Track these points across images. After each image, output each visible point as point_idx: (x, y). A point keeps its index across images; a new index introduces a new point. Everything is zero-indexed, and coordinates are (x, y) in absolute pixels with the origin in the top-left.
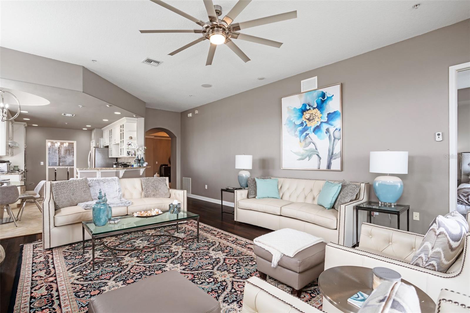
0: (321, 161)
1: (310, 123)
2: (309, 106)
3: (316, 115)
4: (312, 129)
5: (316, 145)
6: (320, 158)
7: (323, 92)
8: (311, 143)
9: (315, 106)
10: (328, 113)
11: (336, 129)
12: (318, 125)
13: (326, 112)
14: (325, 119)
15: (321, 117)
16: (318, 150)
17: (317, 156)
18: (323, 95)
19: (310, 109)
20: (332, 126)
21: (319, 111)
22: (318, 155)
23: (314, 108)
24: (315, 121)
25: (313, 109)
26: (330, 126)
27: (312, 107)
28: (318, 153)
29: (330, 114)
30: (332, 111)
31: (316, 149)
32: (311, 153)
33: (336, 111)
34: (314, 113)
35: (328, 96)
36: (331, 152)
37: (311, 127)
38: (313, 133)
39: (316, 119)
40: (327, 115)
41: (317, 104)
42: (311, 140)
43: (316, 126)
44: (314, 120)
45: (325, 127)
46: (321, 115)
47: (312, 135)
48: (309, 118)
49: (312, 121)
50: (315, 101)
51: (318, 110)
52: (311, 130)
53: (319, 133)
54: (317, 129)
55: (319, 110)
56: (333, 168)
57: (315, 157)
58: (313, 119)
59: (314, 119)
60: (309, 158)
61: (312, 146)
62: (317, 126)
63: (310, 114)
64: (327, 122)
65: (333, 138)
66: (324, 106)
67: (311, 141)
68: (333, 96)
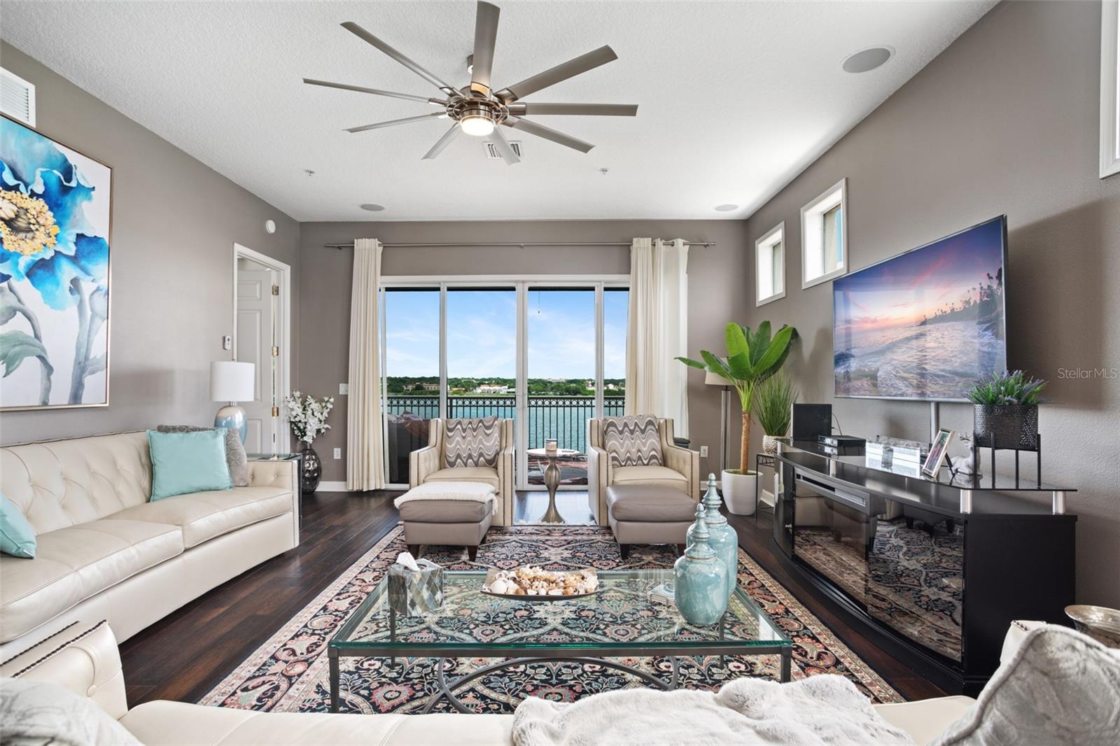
0: (52, 377)
1: (13, 238)
2: (16, 176)
3: (41, 221)
4: (23, 263)
5: (35, 323)
6: (49, 369)
7: (66, 160)
8: (19, 313)
9: (40, 189)
10: (80, 232)
11: (98, 289)
12: (47, 257)
13: (74, 227)
14: (70, 249)
15: (56, 236)
16: (45, 343)
17: (38, 361)
18: (68, 172)
19: (16, 188)
20: (88, 277)
21: (52, 214)
22: (42, 359)
23: (33, 195)
24: (38, 241)
25: (31, 196)
26: (83, 273)
27: (27, 186)
28: (44, 350)
29: (83, 242)
30: (89, 234)
31: (37, 336)
32: (17, 349)
33: (100, 238)
34: (34, 212)
35: (82, 183)
36: (83, 350)
37: (19, 255)
38: (27, 280)
39: (41, 236)
40: (75, 237)
41: (45, 184)
42: (19, 300)
43: (37, 259)
44: (30, 235)
45: (67, 271)
46: (55, 230)
47: (23, 286)
48: (12, 220)
49: (22, 235)
50: (38, 173)
51: (47, 207)
52: (17, 264)
53: (49, 286)
54: (40, 269)
55: (51, 209)
56: (88, 400)
57: (30, 365)
58: (28, 232)
59: (32, 231)
60: (7, 368)
61: (18, 324)
62: (43, 259)
63: (16, 209)
64: (74, 259)
65: (89, 313)
66: (69, 204)
67: (18, 305)
68: (93, 189)
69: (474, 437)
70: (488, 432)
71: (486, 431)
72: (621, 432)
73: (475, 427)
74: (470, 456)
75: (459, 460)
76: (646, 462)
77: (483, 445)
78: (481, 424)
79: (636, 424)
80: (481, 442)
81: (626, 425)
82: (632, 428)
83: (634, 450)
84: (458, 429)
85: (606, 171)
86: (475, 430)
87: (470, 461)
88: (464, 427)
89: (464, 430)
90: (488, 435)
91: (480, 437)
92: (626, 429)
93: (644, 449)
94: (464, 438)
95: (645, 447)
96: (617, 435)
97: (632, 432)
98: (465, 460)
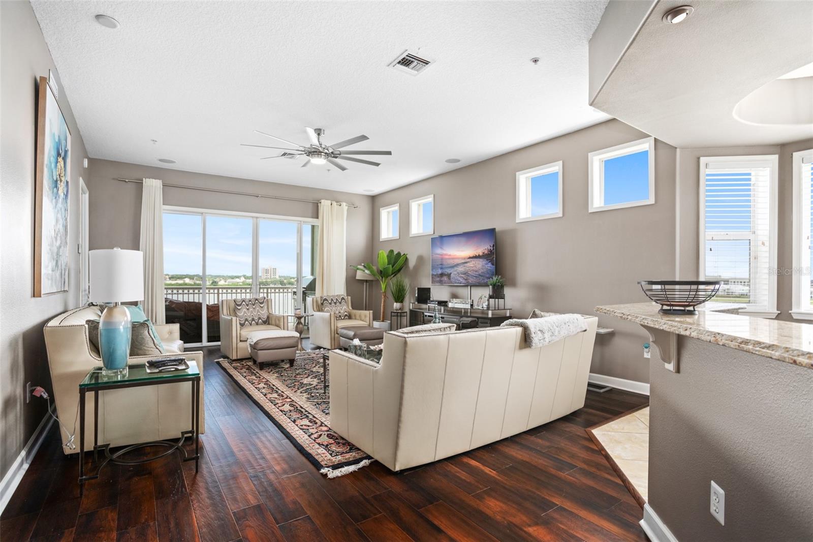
69: (254, 308)
70: (262, 305)
71: (261, 305)
72: (330, 304)
73: (253, 303)
74: (253, 320)
75: (247, 322)
76: (343, 318)
77: (260, 312)
78: (257, 301)
79: (337, 299)
80: (258, 311)
81: (332, 300)
82: (335, 301)
83: (337, 312)
84: (244, 304)
86: (254, 305)
87: (253, 322)
88: (247, 303)
89: (247, 305)
90: (262, 307)
91: (257, 308)
92: (332, 302)
93: (342, 312)
94: (248, 309)
95: (342, 310)
96: (328, 305)
97: (335, 303)
98: (250, 322)
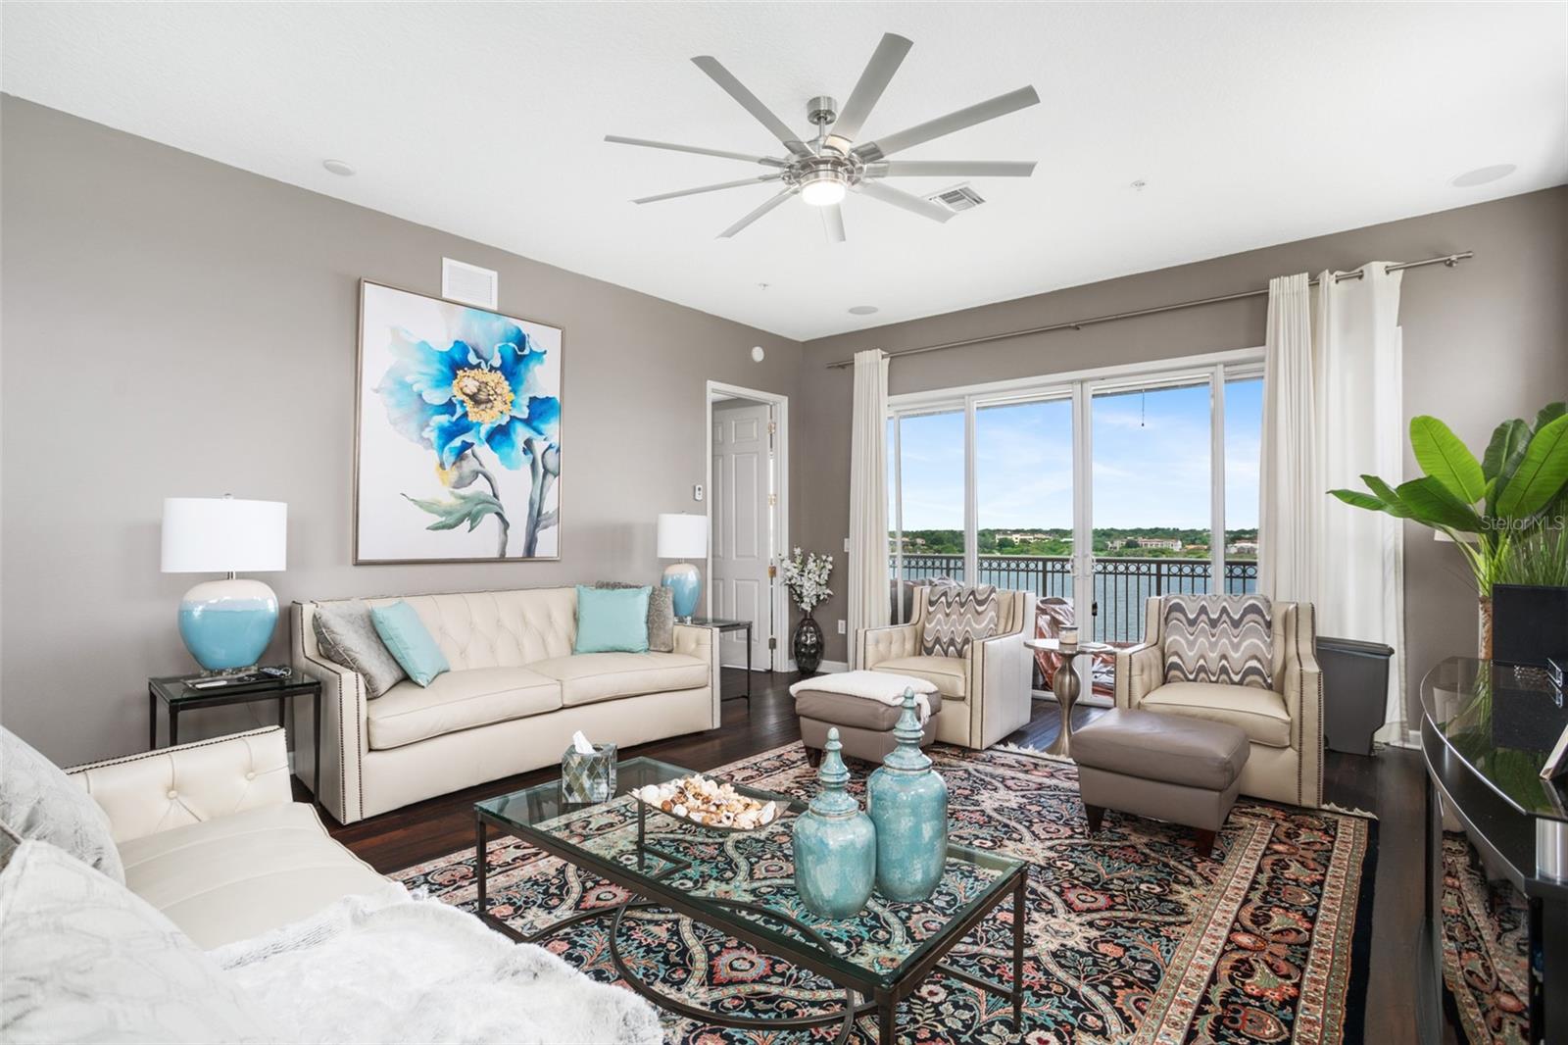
0: (508, 532)
1: (476, 410)
2: (479, 356)
3: (498, 391)
4: (484, 430)
5: (493, 483)
6: (506, 525)
7: (520, 331)
8: (480, 475)
9: (497, 363)
10: (532, 395)
11: (550, 447)
12: (504, 423)
13: (527, 390)
14: (523, 413)
15: (511, 402)
16: (502, 500)
17: (495, 516)
18: (521, 341)
19: (478, 366)
20: (539, 436)
21: (507, 383)
22: (498, 514)
23: (492, 369)
24: (495, 410)
25: (490, 371)
26: (536, 434)
27: (486, 362)
28: (501, 508)
29: (537, 403)
30: (541, 395)
31: (495, 496)
32: (479, 507)
33: (550, 399)
34: (492, 384)
35: (534, 349)
36: (536, 506)
37: (480, 424)
38: (487, 446)
39: (498, 405)
40: (528, 400)
41: (502, 357)
42: (481, 464)
43: (495, 426)
44: (489, 405)
45: (521, 433)
46: (512, 396)
47: (483, 450)
48: (475, 394)
49: (483, 406)
50: (496, 349)
51: (503, 378)
52: (479, 432)
53: (505, 450)
54: (499, 435)
55: (506, 379)
56: (540, 551)
57: (490, 521)
58: (487, 402)
59: (490, 401)
60: (471, 524)
61: (480, 486)
62: (500, 425)
63: (477, 384)
64: (528, 422)
65: (541, 471)
66: (523, 370)
67: (480, 468)
68: (545, 352)
69: (961, 614)
70: (980, 609)
71: (977, 607)
72: (1192, 623)
73: (963, 600)
74: (952, 642)
75: (937, 646)
76: (1236, 678)
77: (971, 626)
78: (971, 597)
79: (1224, 610)
80: (968, 623)
81: (1203, 610)
82: (1214, 616)
83: (1214, 655)
84: (942, 602)
85: (1143, 184)
86: (962, 605)
87: (952, 648)
88: (950, 600)
89: (948, 605)
90: (979, 613)
91: (969, 616)
92: (1203, 617)
93: (1235, 655)
94: (947, 615)
95: (1236, 651)
96: (1185, 627)
97: (1213, 623)
98: (945, 647)
